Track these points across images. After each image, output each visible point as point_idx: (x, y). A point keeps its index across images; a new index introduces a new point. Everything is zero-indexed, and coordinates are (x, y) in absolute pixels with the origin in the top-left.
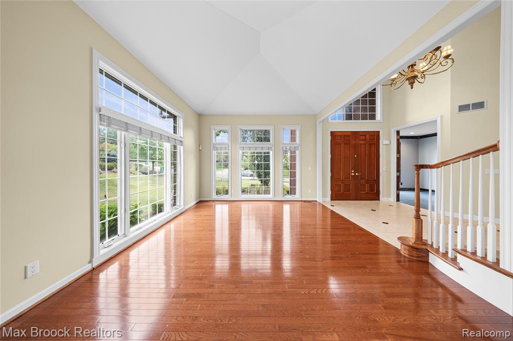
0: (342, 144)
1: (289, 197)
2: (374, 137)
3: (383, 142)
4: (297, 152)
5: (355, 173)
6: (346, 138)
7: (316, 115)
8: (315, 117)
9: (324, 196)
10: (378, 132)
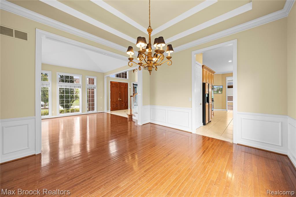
0: (115, 87)
1: (91, 112)
2: (126, 85)
3: (129, 87)
4: (95, 90)
5: (120, 99)
6: (117, 85)
7: (104, 73)
8: (103, 74)
9: (108, 109)
10: (128, 83)
